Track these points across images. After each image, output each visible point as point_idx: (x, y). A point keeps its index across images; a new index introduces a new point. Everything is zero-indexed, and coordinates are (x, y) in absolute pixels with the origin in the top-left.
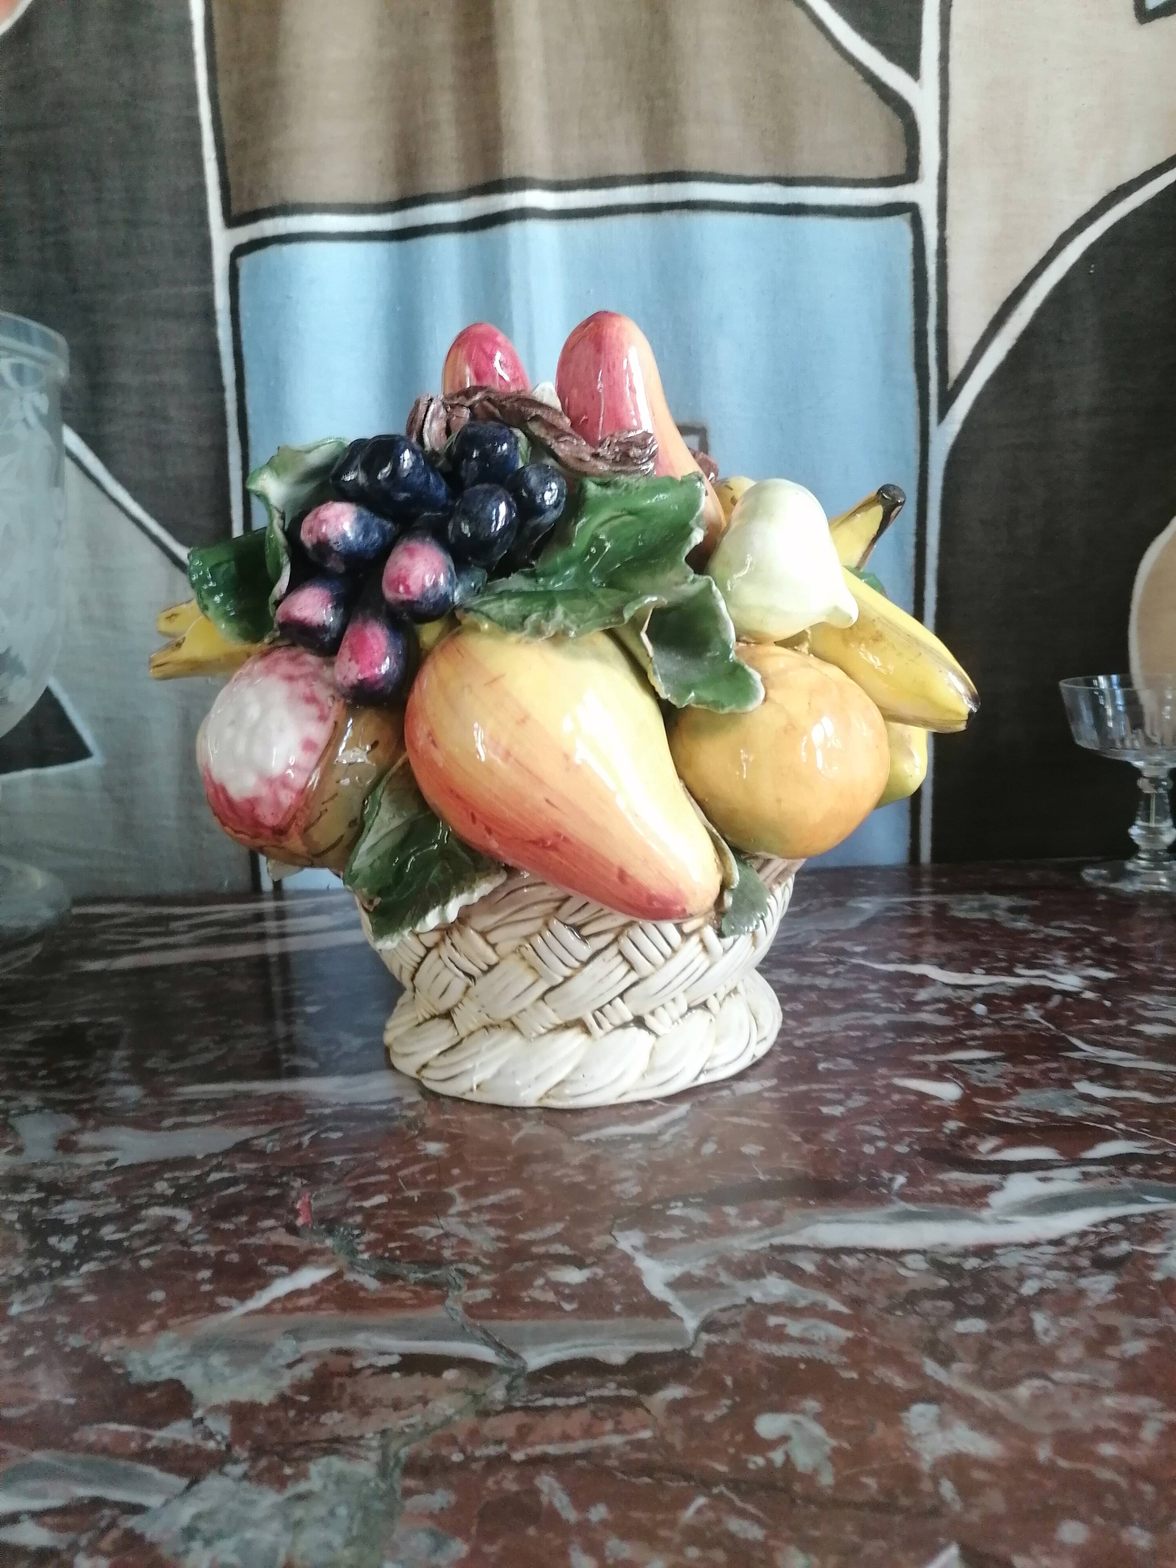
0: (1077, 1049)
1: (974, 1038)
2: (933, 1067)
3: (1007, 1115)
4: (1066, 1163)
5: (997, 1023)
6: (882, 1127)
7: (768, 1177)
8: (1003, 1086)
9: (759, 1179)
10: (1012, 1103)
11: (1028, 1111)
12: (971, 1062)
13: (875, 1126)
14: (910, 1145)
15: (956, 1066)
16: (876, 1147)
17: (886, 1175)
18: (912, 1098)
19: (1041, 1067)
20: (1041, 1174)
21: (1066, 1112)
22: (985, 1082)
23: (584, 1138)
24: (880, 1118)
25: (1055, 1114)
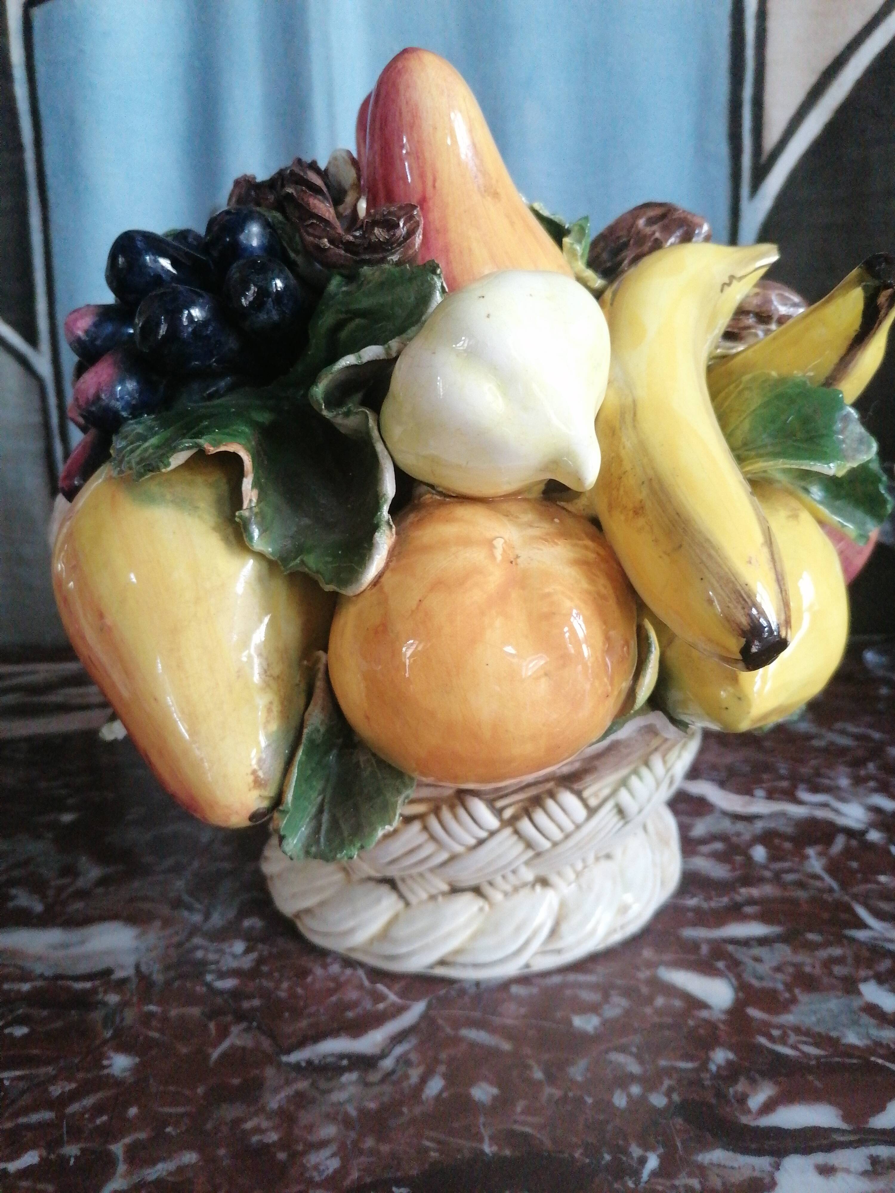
0: (862, 925)
1: (751, 902)
2: (705, 949)
3: (783, 1040)
4: (852, 1138)
5: (777, 878)
6: (639, 1058)
7: (495, 1148)
8: (780, 987)
9: (482, 1152)
10: (789, 1019)
11: (807, 1033)
12: (746, 943)
13: (631, 1054)
14: (668, 1094)
15: (730, 948)
16: (629, 1096)
17: (636, 1151)
18: (678, 1003)
19: (823, 954)
20: (820, 1158)
21: (852, 1038)
22: (761, 978)
23: (295, 1057)
24: (637, 1039)
25: (838, 1040)
